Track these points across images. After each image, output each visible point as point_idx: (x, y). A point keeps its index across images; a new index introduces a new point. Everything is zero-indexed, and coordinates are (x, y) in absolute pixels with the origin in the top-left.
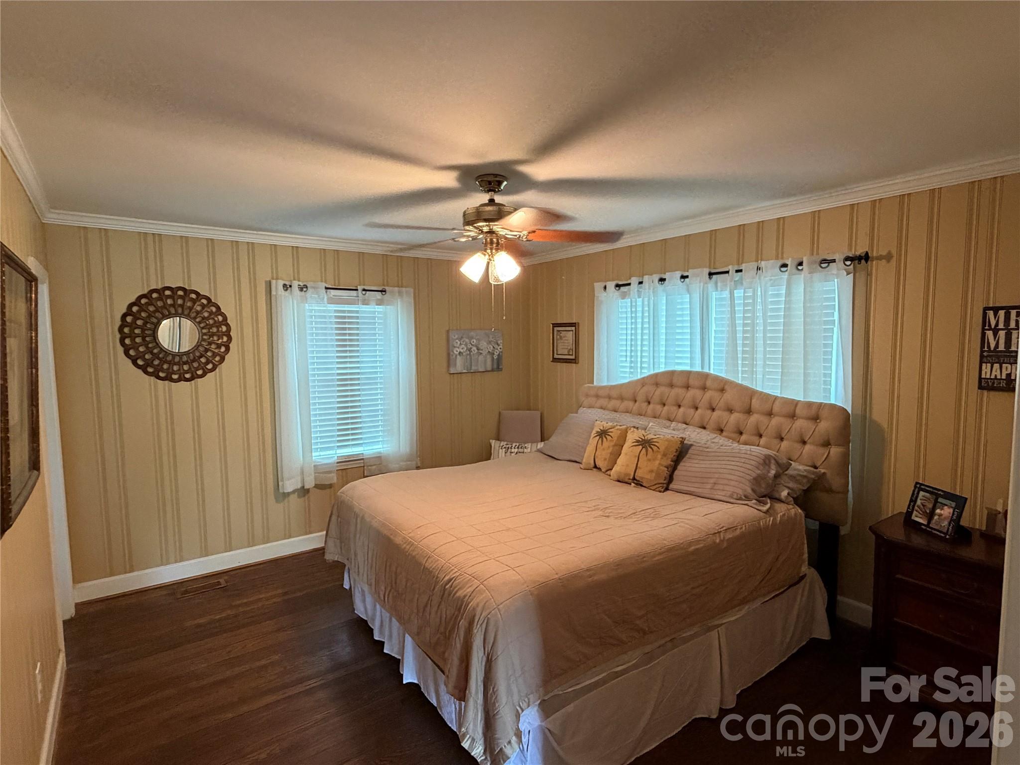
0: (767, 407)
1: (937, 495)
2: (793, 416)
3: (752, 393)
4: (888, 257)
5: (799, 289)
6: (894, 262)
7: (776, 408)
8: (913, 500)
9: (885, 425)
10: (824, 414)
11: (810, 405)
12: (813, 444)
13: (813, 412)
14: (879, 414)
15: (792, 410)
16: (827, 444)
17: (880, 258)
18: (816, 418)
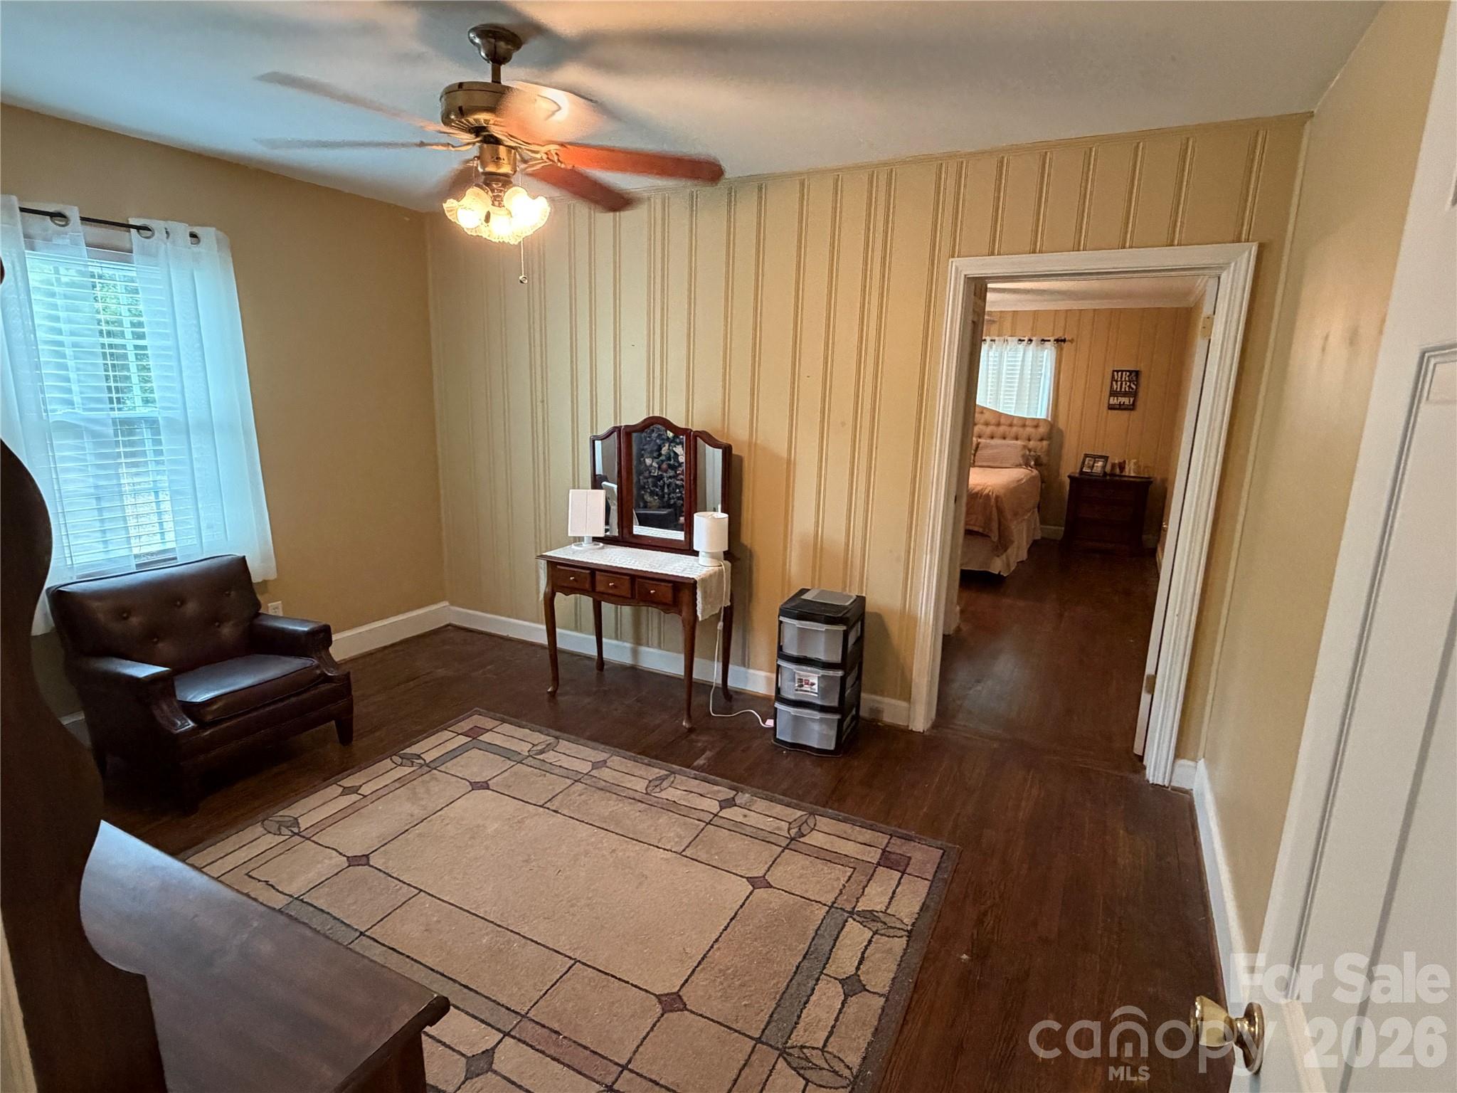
0: (1009, 422)
1: (1095, 458)
2: (1024, 426)
3: (1000, 414)
4: (1072, 341)
5: (1030, 354)
6: (1074, 344)
7: (1015, 422)
8: (1083, 462)
9: (1064, 429)
10: (1041, 424)
11: (1033, 419)
12: (1035, 440)
13: (1035, 423)
14: (1061, 424)
15: (1024, 422)
16: (1042, 440)
17: (1069, 341)
18: (1036, 427)
